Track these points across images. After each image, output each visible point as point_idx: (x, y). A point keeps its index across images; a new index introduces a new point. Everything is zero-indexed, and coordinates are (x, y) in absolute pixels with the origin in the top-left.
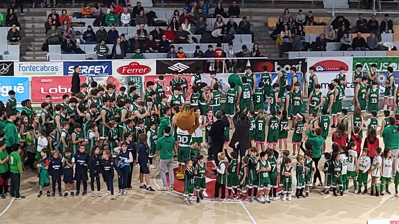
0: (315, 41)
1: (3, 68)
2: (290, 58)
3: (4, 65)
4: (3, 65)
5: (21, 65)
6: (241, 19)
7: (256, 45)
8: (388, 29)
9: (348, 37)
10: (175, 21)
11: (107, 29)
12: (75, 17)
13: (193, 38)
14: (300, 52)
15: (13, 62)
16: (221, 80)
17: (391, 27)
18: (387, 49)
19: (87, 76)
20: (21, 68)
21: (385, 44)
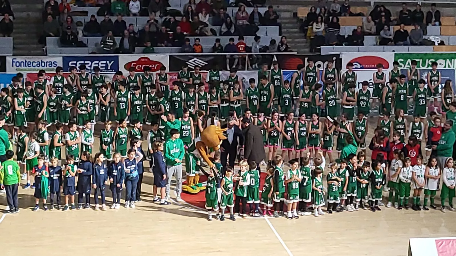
0: (351, 34)
2: (323, 53)
6: (267, 9)
7: (284, 38)
8: (435, 21)
9: (389, 29)
10: (191, 9)
11: (114, 19)
12: (77, 6)
13: (212, 30)
14: (334, 46)
16: (244, 78)
17: (438, 19)
18: (433, 43)
19: (90, 73)
21: (432, 38)
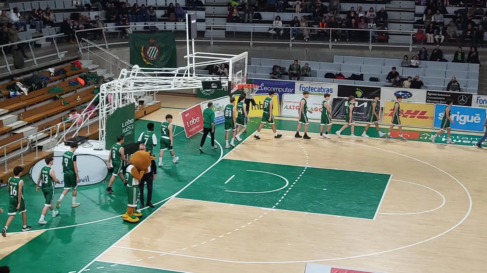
1: (462, 99)
3: (464, 97)
4: (462, 97)
5: (479, 98)
15: (472, 95)
20: (478, 101)
